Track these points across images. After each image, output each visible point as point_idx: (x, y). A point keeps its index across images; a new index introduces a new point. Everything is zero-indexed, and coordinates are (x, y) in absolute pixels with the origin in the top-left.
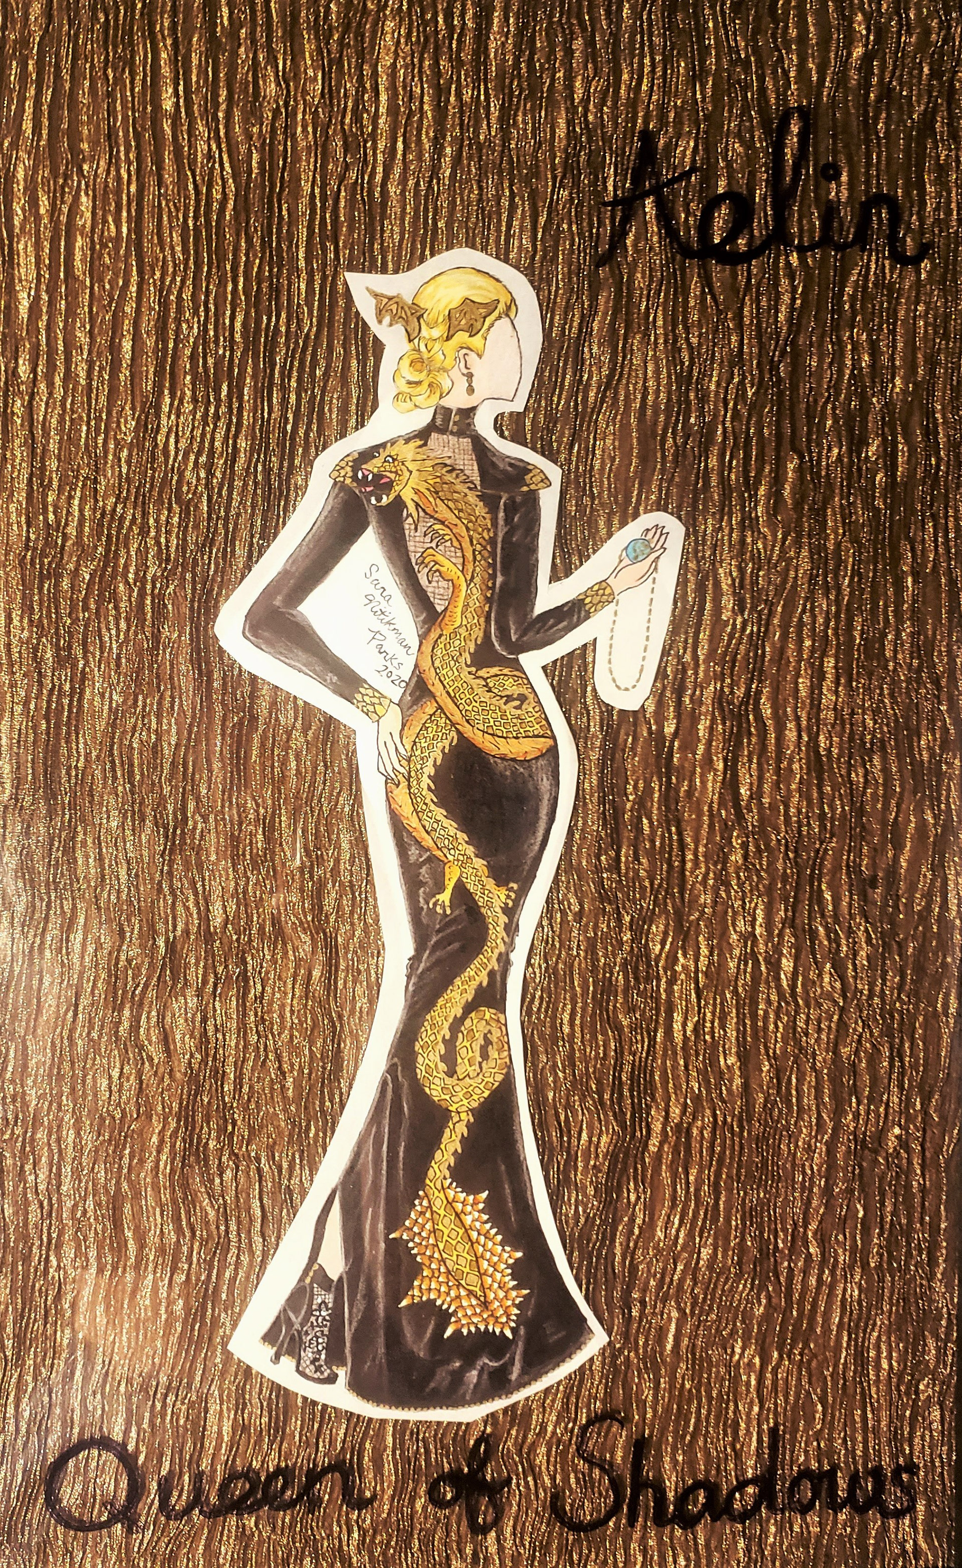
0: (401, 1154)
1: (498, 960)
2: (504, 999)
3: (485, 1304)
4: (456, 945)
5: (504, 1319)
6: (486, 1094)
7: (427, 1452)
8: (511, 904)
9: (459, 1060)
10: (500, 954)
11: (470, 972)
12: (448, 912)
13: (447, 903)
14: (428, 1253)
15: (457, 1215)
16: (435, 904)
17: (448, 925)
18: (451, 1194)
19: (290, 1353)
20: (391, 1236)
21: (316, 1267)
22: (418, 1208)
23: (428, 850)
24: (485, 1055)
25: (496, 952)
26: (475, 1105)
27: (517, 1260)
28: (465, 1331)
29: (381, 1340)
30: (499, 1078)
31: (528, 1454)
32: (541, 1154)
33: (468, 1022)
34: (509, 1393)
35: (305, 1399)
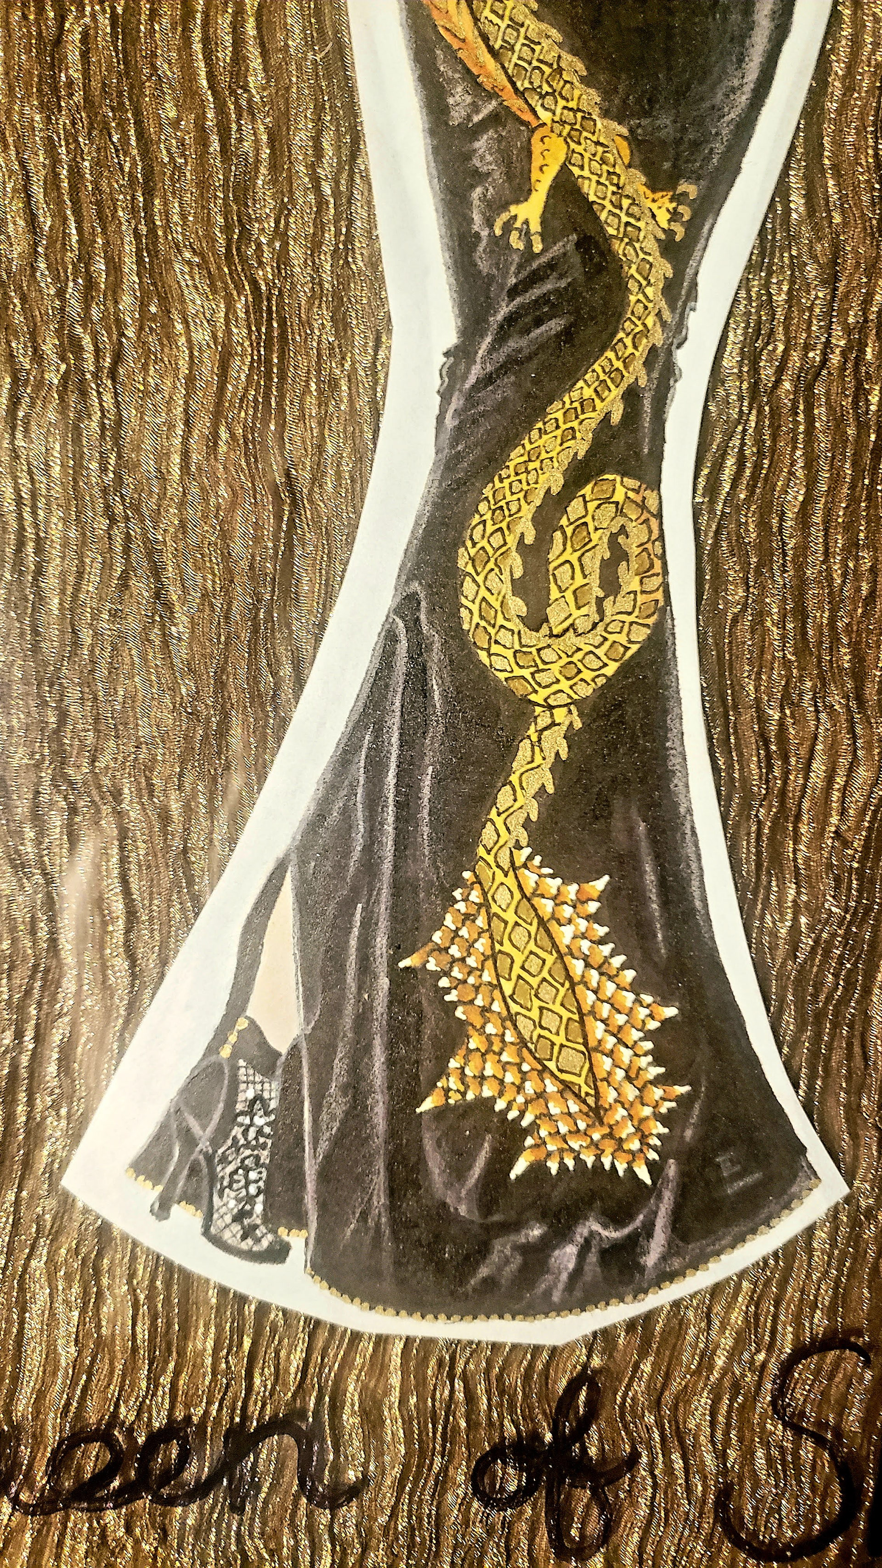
0: (426, 793)
1: (648, 364)
2: (658, 456)
3: (597, 1113)
4: (555, 325)
5: (635, 1145)
6: (611, 669)
7: (471, 1398)
8: (680, 232)
9: (554, 593)
10: (653, 350)
11: (583, 389)
12: (538, 247)
13: (535, 226)
14: (479, 1002)
15: (542, 923)
16: (508, 227)
17: (535, 278)
18: (530, 879)
19: (191, 1198)
20: (402, 965)
21: (242, 1024)
22: (461, 906)
23: (492, 95)
24: (611, 585)
25: (644, 345)
26: (584, 691)
27: (665, 1022)
28: (553, 1166)
29: (379, 1181)
30: (641, 634)
31: (675, 1408)
32: (723, 799)
33: (575, 508)
34: (641, 1291)
35: (223, 1291)
